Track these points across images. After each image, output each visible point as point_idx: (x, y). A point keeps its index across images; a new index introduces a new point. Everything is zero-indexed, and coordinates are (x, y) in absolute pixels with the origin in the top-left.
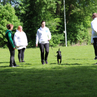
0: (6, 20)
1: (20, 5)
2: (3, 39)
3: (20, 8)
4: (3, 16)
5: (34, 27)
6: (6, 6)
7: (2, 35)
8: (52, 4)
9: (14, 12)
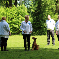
0: (21, 16)
1: (31, 6)
2: (18, 29)
3: (31, 8)
4: (19, 13)
5: (40, 21)
6: (21, 6)
7: (18, 26)
8: (53, 6)
9: (26, 10)
